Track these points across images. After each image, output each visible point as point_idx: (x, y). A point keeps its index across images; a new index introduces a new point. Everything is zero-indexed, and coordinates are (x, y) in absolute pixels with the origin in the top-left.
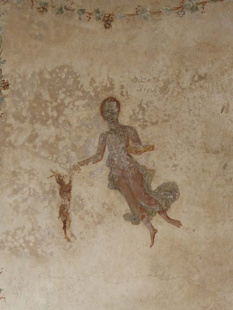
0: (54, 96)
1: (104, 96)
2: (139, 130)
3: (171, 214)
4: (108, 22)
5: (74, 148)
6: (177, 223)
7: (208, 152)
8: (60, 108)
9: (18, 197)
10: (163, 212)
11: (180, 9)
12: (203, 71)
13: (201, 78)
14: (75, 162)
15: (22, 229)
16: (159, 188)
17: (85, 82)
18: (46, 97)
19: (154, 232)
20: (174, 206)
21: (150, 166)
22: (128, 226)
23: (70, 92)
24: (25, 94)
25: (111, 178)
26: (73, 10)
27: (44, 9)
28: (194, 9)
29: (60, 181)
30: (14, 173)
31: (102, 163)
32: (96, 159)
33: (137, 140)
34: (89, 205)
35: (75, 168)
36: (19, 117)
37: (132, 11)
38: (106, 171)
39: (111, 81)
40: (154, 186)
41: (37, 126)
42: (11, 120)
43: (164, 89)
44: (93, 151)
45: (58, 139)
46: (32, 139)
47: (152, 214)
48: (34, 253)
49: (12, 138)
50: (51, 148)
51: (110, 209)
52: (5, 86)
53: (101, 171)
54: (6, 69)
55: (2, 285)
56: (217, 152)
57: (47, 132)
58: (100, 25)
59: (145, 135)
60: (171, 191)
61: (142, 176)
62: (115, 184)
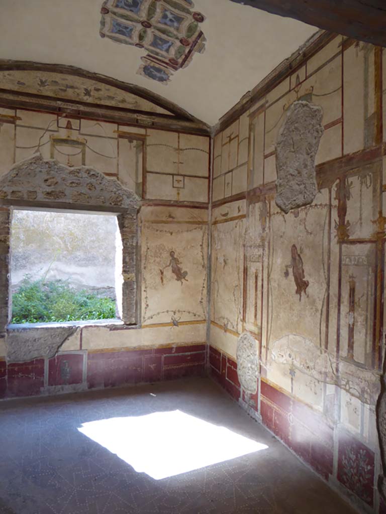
0: (159, 251)
1: (171, 251)
5: (164, 263)
6: (187, 280)
7: (194, 264)
8: (161, 254)
9: (151, 275)
10: (184, 278)
11: (187, 231)
12: (192, 245)
13: (192, 247)
15: (152, 282)
16: (184, 272)
17: (166, 247)
18: (158, 251)
19: (182, 283)
21: (181, 267)
23: (163, 250)
24: (153, 251)
25: (173, 270)
27: (157, 231)
28: (190, 231)
29: (161, 271)
30: (150, 270)
31: (170, 267)
32: (169, 266)
33: (178, 262)
34: (168, 277)
35: (164, 268)
36: (151, 256)
37: (177, 231)
38: (171, 269)
40: (182, 272)
41: (156, 258)
42: (149, 257)
43: (184, 249)
44: (168, 264)
45: (161, 261)
46: (154, 261)
47: (182, 278)
48: (155, 288)
49: (150, 261)
50: (159, 263)
51: (172, 278)
52: (148, 249)
53: (170, 268)
54: (148, 245)
55: (148, 296)
56: (196, 264)
57: (158, 260)
58: (170, 234)
60: (186, 273)
61: (179, 270)
62: (173, 272)
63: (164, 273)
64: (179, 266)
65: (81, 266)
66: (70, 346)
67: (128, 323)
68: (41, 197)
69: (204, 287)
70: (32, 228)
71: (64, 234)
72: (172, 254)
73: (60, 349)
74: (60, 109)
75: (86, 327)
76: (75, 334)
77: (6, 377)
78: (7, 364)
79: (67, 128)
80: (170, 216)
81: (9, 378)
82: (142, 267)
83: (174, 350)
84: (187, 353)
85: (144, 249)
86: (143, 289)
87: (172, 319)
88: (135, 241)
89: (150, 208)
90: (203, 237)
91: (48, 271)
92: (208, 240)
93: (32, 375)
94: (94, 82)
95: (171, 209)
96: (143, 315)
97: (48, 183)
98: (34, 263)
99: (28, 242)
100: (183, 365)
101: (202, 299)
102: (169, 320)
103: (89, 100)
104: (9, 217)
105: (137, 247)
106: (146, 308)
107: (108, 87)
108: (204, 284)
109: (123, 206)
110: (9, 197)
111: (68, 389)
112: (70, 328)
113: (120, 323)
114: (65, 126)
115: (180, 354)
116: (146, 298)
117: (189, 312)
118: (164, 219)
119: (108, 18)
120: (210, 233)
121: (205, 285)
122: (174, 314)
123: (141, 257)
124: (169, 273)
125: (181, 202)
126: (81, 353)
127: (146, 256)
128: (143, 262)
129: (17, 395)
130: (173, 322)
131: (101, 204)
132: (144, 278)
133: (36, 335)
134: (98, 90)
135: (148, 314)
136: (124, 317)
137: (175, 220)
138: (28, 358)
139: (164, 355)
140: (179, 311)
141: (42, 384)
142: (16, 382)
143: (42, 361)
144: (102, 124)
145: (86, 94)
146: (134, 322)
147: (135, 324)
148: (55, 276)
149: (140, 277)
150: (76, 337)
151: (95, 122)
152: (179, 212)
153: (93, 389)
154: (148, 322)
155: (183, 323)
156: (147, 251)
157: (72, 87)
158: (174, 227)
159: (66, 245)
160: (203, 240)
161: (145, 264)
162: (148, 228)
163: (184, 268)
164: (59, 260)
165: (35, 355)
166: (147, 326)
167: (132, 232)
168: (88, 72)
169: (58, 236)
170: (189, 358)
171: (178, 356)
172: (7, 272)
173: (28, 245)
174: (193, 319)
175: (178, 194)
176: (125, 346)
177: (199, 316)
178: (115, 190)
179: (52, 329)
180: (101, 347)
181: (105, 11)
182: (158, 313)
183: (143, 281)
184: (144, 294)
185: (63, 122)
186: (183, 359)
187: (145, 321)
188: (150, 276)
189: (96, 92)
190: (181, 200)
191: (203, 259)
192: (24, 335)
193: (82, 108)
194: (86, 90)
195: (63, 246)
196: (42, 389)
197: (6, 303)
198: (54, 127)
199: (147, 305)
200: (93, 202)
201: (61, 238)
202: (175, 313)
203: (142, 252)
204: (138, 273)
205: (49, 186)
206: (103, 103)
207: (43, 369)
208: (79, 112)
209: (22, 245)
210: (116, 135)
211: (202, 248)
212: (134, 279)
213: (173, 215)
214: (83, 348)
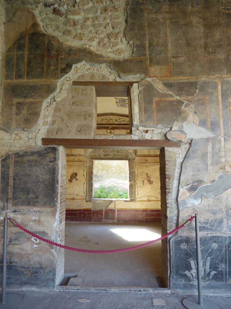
4: (147, 167)
5: (144, 178)
8: (143, 174)
10: (152, 183)
12: (155, 171)
15: (140, 185)
17: (145, 172)
18: (141, 173)
19: (151, 185)
27: (141, 166)
34: (146, 183)
35: (144, 180)
36: (139, 175)
44: (146, 178)
46: (140, 177)
48: (141, 187)
50: (142, 178)
52: (138, 173)
53: (146, 180)
54: (138, 171)
56: (157, 178)
57: (142, 176)
59: (150, 177)
60: (153, 181)
61: (150, 180)
62: (148, 181)
63: (144, 182)
64: (150, 179)
65: (123, 180)
66: (111, 206)
67: (131, 200)
68: (102, 156)
70: (104, 164)
71: (116, 166)
72: (147, 174)
73: (108, 207)
74: (108, 127)
75: (117, 200)
76: (113, 203)
77: (92, 215)
78: (92, 211)
79: (110, 133)
80: (146, 160)
81: (93, 215)
82: (136, 179)
83: (149, 211)
84: (154, 213)
85: (136, 173)
86: (136, 187)
88: (133, 170)
89: (138, 158)
91: (110, 182)
93: (99, 215)
94: (118, 116)
95: (146, 158)
96: (136, 197)
97: (104, 151)
98: (105, 179)
99: (102, 170)
100: (152, 217)
102: (147, 199)
103: (117, 123)
104: (93, 164)
105: (134, 172)
106: (137, 194)
107: (123, 117)
109: (129, 158)
110: (93, 157)
111: (111, 221)
112: (111, 200)
113: (128, 199)
114: (109, 132)
115: (151, 213)
116: (138, 191)
117: (155, 197)
118: (144, 162)
119: (118, 104)
123: (135, 176)
124: (146, 181)
125: (150, 155)
126: (115, 209)
127: (137, 175)
128: (136, 177)
129: (95, 221)
130: (148, 200)
131: (121, 157)
132: (137, 184)
133: (101, 202)
134: (119, 119)
135: (139, 197)
136: (130, 197)
137: (148, 162)
138: (98, 209)
139: (145, 213)
140: (150, 196)
141: (102, 218)
142: (95, 217)
143: (103, 211)
144: (121, 130)
145: (116, 121)
146: (133, 199)
147: (134, 200)
148: (113, 184)
150: (113, 204)
151: (119, 130)
152: (149, 159)
153: (119, 222)
154: (138, 200)
155: (152, 201)
157: (111, 119)
158: (147, 164)
159: (117, 171)
162: (138, 165)
163: (152, 179)
164: (114, 177)
165: (100, 208)
166: (138, 201)
167: (132, 167)
168: (117, 114)
169: (114, 167)
170: (155, 215)
171: (150, 214)
172: (92, 181)
173: (102, 171)
174: (156, 199)
175: (149, 152)
176: (130, 208)
178: (126, 152)
179: (106, 200)
180: (121, 208)
181: (117, 103)
182: (142, 197)
183: (136, 184)
184: (137, 189)
185: (109, 131)
186: (153, 215)
188: (139, 183)
189: (119, 120)
190: (150, 154)
192: (97, 202)
193: (114, 126)
194: (116, 120)
195: (116, 171)
196: (102, 220)
197: (92, 191)
198: (106, 133)
199: (138, 193)
200: (118, 157)
201: (115, 168)
202: (149, 197)
204: (135, 181)
205: (105, 152)
206: (121, 123)
207: (103, 213)
208: (114, 127)
209: (100, 171)
210: (126, 133)
212: (133, 184)
213: (147, 160)
214: (116, 207)
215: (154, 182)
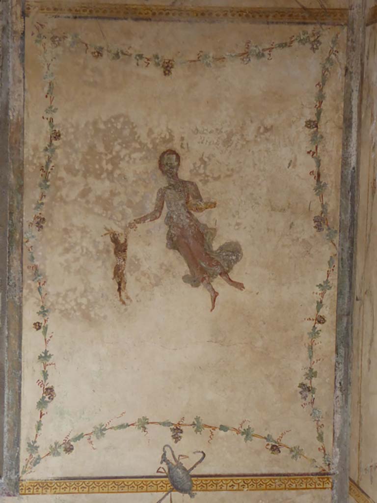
0: (108, 148)
1: (163, 148)
2: (200, 185)
3: (233, 276)
5: (130, 204)
6: (240, 286)
7: (273, 209)
8: (115, 161)
9: (69, 256)
10: (225, 273)
11: (245, 55)
12: (269, 122)
13: (267, 130)
14: (131, 219)
15: (74, 290)
16: (221, 248)
17: (142, 133)
18: (101, 148)
19: (215, 295)
20: (236, 267)
21: (211, 225)
22: (186, 288)
23: (126, 144)
24: (78, 145)
25: (170, 238)
26: (130, 55)
27: (99, 54)
28: (260, 55)
29: (115, 240)
30: (66, 231)
31: (161, 221)
32: (154, 217)
33: (198, 197)
34: (145, 265)
35: (131, 226)
36: (70, 170)
37: (193, 57)
38: (165, 229)
39: (171, 133)
40: (215, 246)
41: (91, 180)
42: (63, 174)
43: (228, 142)
44: (150, 208)
45: (113, 194)
46: (85, 193)
47: (213, 276)
48: (86, 317)
49: (64, 192)
50: (106, 203)
51: (168, 270)
52: (57, 136)
53: (159, 229)
54: (58, 118)
55: (51, 350)
56: (283, 210)
57: (101, 187)
58: (160, 71)
59: (207, 191)
60: (234, 251)
61: (202, 235)
62: (174, 243)
63: (132, 249)
64: (201, 217)
69: (321, 320)
72: (168, 161)
82: (29, 216)
85: (35, 138)
86: (30, 315)
87: (164, 459)
90: (322, 84)
92: (348, 101)
96: (27, 432)
101: (311, 374)
102: (149, 465)
106: (42, 404)
108: (320, 304)
116: (45, 357)
117: (247, 434)
120: (355, 68)
121: (327, 311)
122: (176, 438)
123: (20, 174)
124: (151, 249)
127: (45, 169)
128: (32, 195)
130: (170, 476)
135: (54, 432)
140: (198, 426)
149: (16, 263)
154: (52, 468)
155: (213, 481)
156: (51, 148)
160: (321, 98)
161: (39, 205)
162: (56, 40)
163: (228, 227)
174: (264, 463)
177: (296, 452)
182: (101, 431)
183: (30, 283)
184: (32, 342)
187: (37, 462)
188: (62, 260)
191: (320, 187)
199: (49, 391)
202: (177, 432)
203: (27, 152)
211: (316, 139)
215: (248, 252)
